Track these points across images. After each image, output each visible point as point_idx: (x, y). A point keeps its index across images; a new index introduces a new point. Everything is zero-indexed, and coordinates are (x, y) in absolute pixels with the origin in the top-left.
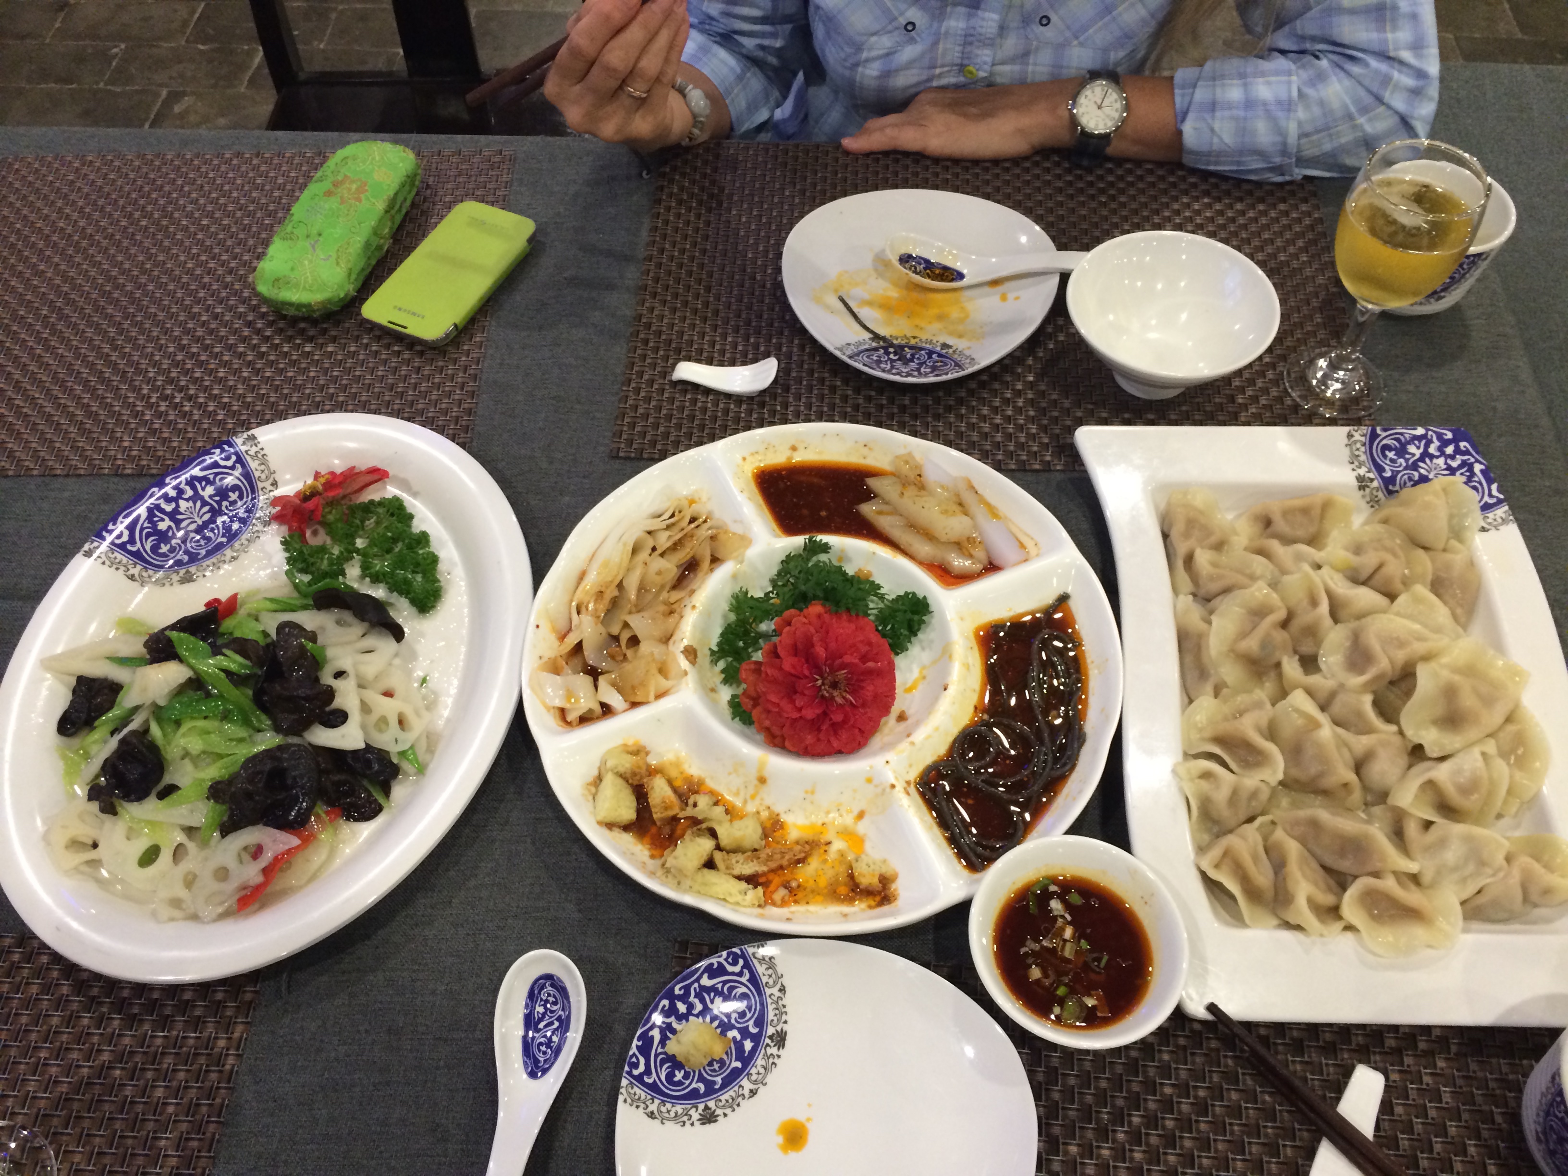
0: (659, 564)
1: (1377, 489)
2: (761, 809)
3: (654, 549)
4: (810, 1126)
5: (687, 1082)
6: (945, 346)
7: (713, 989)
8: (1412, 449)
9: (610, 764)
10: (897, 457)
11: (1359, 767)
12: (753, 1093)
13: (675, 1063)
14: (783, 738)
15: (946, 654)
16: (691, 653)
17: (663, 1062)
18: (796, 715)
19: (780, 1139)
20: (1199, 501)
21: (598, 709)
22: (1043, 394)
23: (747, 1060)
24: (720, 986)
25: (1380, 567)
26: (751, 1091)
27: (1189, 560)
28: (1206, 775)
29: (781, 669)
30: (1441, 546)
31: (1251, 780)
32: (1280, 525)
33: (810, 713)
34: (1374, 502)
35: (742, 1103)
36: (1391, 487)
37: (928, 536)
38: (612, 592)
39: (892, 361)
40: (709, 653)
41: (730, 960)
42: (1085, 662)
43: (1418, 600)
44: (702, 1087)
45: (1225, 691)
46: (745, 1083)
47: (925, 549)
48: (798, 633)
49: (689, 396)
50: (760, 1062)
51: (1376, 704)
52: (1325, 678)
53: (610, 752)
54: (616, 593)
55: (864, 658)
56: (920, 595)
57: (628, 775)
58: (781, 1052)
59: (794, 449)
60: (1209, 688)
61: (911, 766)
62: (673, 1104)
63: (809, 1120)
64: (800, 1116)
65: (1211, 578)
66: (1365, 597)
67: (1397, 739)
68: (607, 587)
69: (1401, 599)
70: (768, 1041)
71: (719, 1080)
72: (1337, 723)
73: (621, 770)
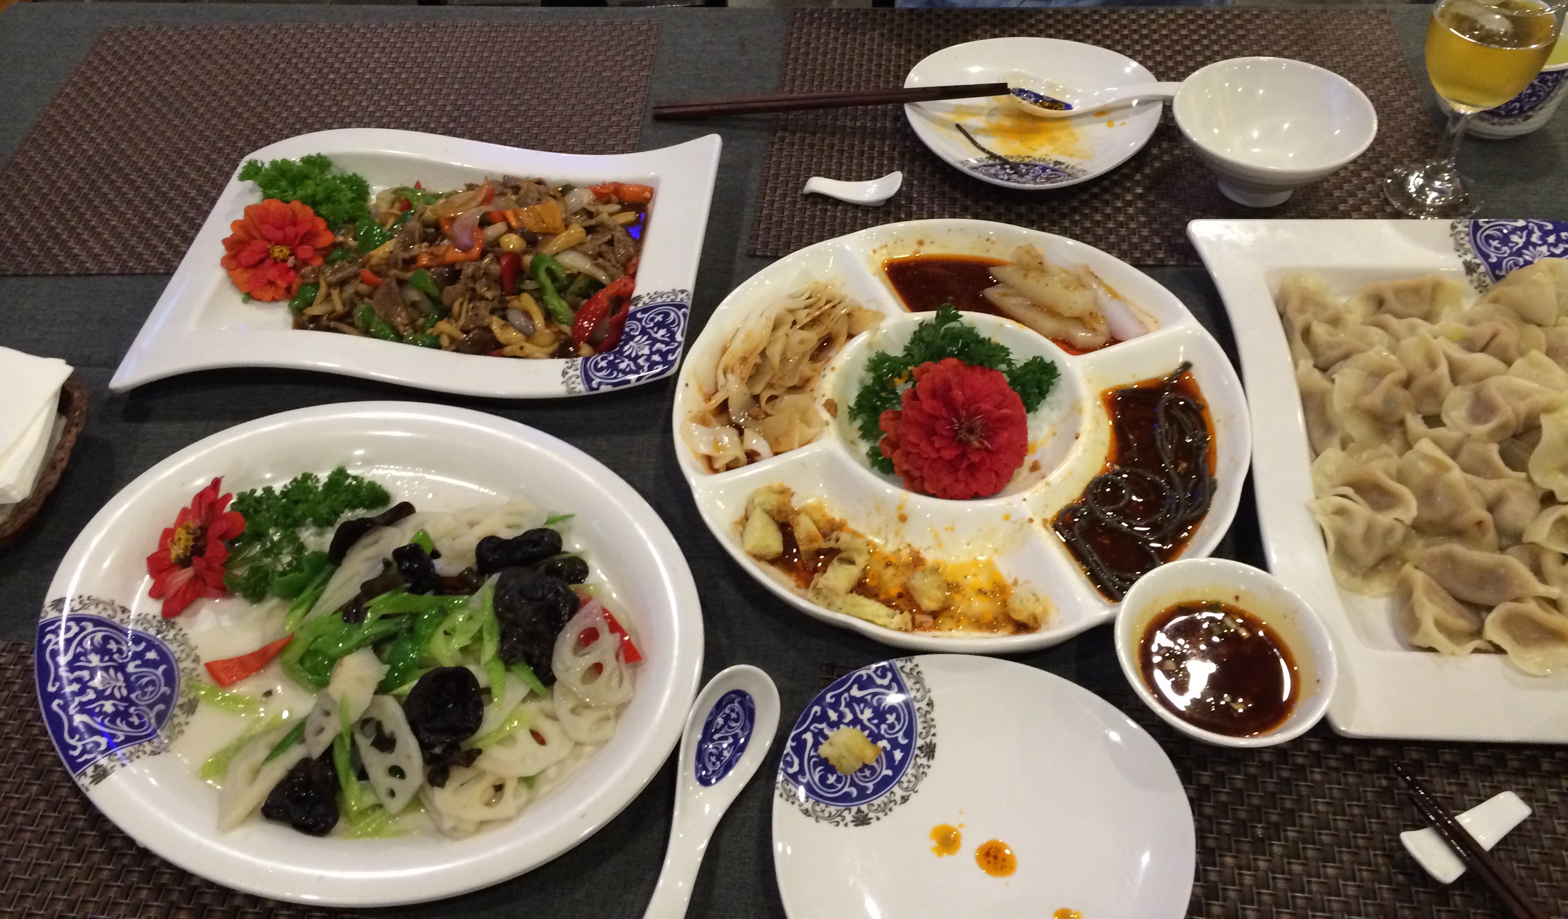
0: (799, 335)
1: (1485, 274)
2: (902, 547)
3: (794, 323)
4: (963, 832)
5: (840, 786)
6: (1057, 163)
7: (862, 700)
8: (1515, 238)
9: (757, 501)
10: (1019, 247)
11: (1492, 508)
12: (905, 799)
13: (827, 766)
14: (922, 479)
15: (1076, 409)
16: (831, 406)
17: (816, 765)
18: (934, 455)
19: (934, 843)
20: (1310, 283)
21: (743, 458)
22: (1152, 204)
23: (898, 769)
24: (869, 697)
25: (1494, 336)
26: (903, 797)
27: (1306, 333)
28: (1340, 512)
29: (921, 411)
30: (1552, 321)
31: (1385, 519)
32: (1392, 302)
33: (947, 454)
34: (1482, 288)
35: (895, 808)
36: (1497, 272)
37: (1053, 313)
38: (755, 359)
39: (1009, 174)
40: (847, 410)
41: (879, 673)
42: (1210, 419)
43: (1534, 364)
44: (854, 792)
45: (1351, 445)
46: (896, 789)
47: (1050, 324)
48: (937, 379)
49: (819, 207)
50: (910, 770)
51: (1503, 454)
52: (1450, 430)
53: (757, 492)
54: (758, 360)
55: (999, 406)
56: (1048, 360)
57: (774, 513)
58: (931, 762)
59: (921, 243)
60: (1336, 441)
61: (1047, 506)
62: (827, 805)
63: (961, 826)
64: (952, 822)
65: (1331, 346)
66: (1482, 361)
67: (1527, 486)
68: (751, 354)
69: (1519, 363)
70: (917, 752)
71: (870, 786)
72: (1465, 469)
73: (769, 507)
